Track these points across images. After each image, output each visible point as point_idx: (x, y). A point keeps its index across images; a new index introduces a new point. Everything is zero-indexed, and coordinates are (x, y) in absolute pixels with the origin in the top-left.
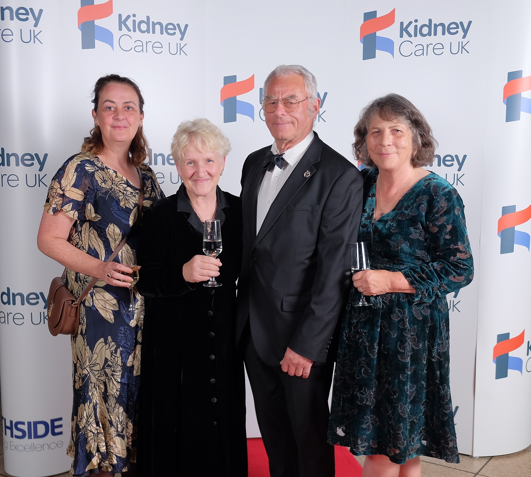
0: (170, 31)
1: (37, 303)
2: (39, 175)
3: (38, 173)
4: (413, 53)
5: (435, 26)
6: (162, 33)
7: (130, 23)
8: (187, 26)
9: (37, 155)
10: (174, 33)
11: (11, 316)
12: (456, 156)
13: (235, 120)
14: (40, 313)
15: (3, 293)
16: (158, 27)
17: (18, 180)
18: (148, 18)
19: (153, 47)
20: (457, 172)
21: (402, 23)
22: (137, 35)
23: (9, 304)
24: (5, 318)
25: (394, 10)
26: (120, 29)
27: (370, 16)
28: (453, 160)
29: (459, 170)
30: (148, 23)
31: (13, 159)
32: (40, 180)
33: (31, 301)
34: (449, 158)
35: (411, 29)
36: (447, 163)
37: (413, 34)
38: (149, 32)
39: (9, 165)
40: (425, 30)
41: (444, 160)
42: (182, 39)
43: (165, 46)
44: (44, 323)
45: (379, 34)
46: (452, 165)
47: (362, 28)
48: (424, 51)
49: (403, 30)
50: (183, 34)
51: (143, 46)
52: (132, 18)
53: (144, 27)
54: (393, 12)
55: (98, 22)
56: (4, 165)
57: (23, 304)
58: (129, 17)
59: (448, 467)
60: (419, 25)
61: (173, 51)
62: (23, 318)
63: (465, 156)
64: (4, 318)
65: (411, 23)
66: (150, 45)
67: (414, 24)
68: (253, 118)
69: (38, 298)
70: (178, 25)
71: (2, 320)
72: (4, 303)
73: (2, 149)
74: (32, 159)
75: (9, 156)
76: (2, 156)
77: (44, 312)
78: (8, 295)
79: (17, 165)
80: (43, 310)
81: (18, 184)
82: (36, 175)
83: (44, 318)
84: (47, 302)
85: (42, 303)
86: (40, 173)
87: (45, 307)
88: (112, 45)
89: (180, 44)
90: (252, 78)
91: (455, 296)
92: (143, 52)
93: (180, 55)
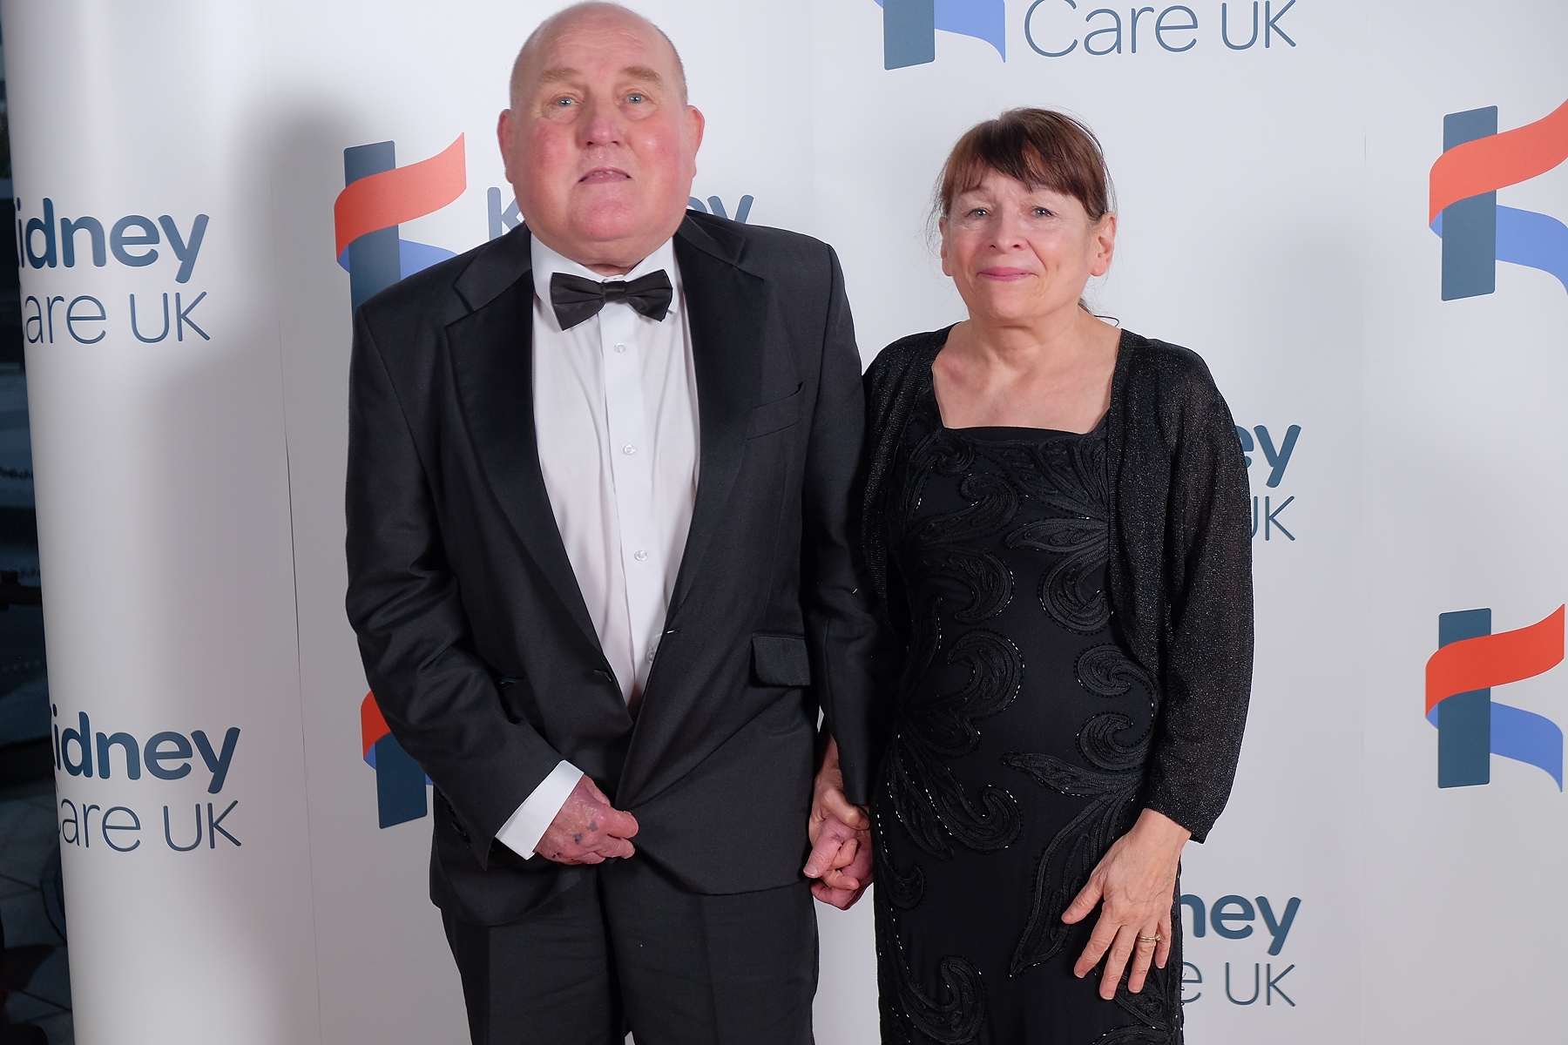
1: (186, 770)
2: (178, 295)
3: (174, 287)
9: (167, 222)
11: (95, 818)
13: (928, 55)
14: (198, 807)
15: (69, 734)
17: (103, 317)
23: (89, 774)
24: (76, 822)
31: (82, 238)
32: (181, 316)
33: (163, 764)
39: (69, 261)
44: (213, 846)
56: (53, 264)
57: (134, 773)
62: (138, 827)
64: (74, 824)
68: (999, 43)
69: (185, 751)
71: (69, 831)
72: (74, 771)
73: (48, 204)
74: (152, 237)
75: (69, 228)
76: (48, 229)
77: (210, 806)
78: (84, 740)
79: (99, 260)
80: (206, 798)
81: (104, 333)
82: (165, 295)
83: (213, 825)
84: (219, 768)
85: (201, 773)
86: (180, 287)
87: (215, 787)
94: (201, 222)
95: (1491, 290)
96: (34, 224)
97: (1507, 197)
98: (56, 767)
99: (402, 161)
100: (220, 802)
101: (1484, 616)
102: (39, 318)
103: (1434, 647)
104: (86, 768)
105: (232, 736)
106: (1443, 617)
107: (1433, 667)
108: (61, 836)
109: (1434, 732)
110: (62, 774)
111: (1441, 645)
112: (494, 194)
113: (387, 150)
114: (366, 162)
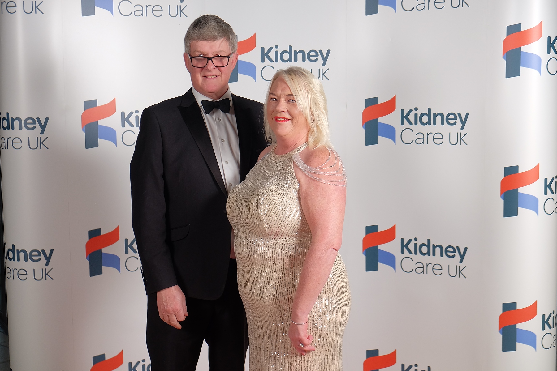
1: (39, 259)
2: (40, 138)
4: (415, 8)
9: (38, 119)
11: (16, 272)
12: (459, 114)
13: (236, 80)
14: (42, 269)
15: (10, 250)
17: (21, 143)
19: (153, 10)
23: (14, 260)
24: (11, 273)
28: (456, 118)
29: (462, 128)
31: (16, 123)
32: (41, 143)
33: (34, 258)
34: (451, 116)
36: (451, 121)
39: (13, 128)
41: (448, 119)
44: (46, 279)
46: (455, 123)
48: (425, 5)
51: (142, 10)
56: (9, 129)
57: (26, 260)
62: (27, 274)
63: (467, 114)
66: (149, 9)
68: (255, 77)
69: (40, 255)
71: (9, 275)
72: (10, 260)
73: (8, 114)
74: (34, 123)
75: (13, 120)
76: (8, 120)
77: (46, 269)
78: (13, 251)
79: (21, 128)
80: (44, 267)
81: (21, 147)
82: (37, 137)
83: (46, 274)
84: (48, 259)
85: (43, 260)
86: (41, 136)
87: (47, 264)
88: (112, 12)
89: (180, 6)
90: (253, 38)
91: (461, 262)
92: (143, 16)
93: (180, 17)
94: (47, 119)
95: (377, 143)
96: (4, 119)
97: (381, 120)
98: (6, 259)
99: (99, 104)
100: (48, 268)
101: (376, 227)
102: (5, 143)
103: (365, 235)
104: (14, 259)
105: (52, 251)
106: (367, 227)
107: (365, 240)
108: (7, 277)
109: (365, 257)
110: (7, 261)
111: (366, 234)
112: (123, 114)
113: (95, 102)
114: (90, 105)
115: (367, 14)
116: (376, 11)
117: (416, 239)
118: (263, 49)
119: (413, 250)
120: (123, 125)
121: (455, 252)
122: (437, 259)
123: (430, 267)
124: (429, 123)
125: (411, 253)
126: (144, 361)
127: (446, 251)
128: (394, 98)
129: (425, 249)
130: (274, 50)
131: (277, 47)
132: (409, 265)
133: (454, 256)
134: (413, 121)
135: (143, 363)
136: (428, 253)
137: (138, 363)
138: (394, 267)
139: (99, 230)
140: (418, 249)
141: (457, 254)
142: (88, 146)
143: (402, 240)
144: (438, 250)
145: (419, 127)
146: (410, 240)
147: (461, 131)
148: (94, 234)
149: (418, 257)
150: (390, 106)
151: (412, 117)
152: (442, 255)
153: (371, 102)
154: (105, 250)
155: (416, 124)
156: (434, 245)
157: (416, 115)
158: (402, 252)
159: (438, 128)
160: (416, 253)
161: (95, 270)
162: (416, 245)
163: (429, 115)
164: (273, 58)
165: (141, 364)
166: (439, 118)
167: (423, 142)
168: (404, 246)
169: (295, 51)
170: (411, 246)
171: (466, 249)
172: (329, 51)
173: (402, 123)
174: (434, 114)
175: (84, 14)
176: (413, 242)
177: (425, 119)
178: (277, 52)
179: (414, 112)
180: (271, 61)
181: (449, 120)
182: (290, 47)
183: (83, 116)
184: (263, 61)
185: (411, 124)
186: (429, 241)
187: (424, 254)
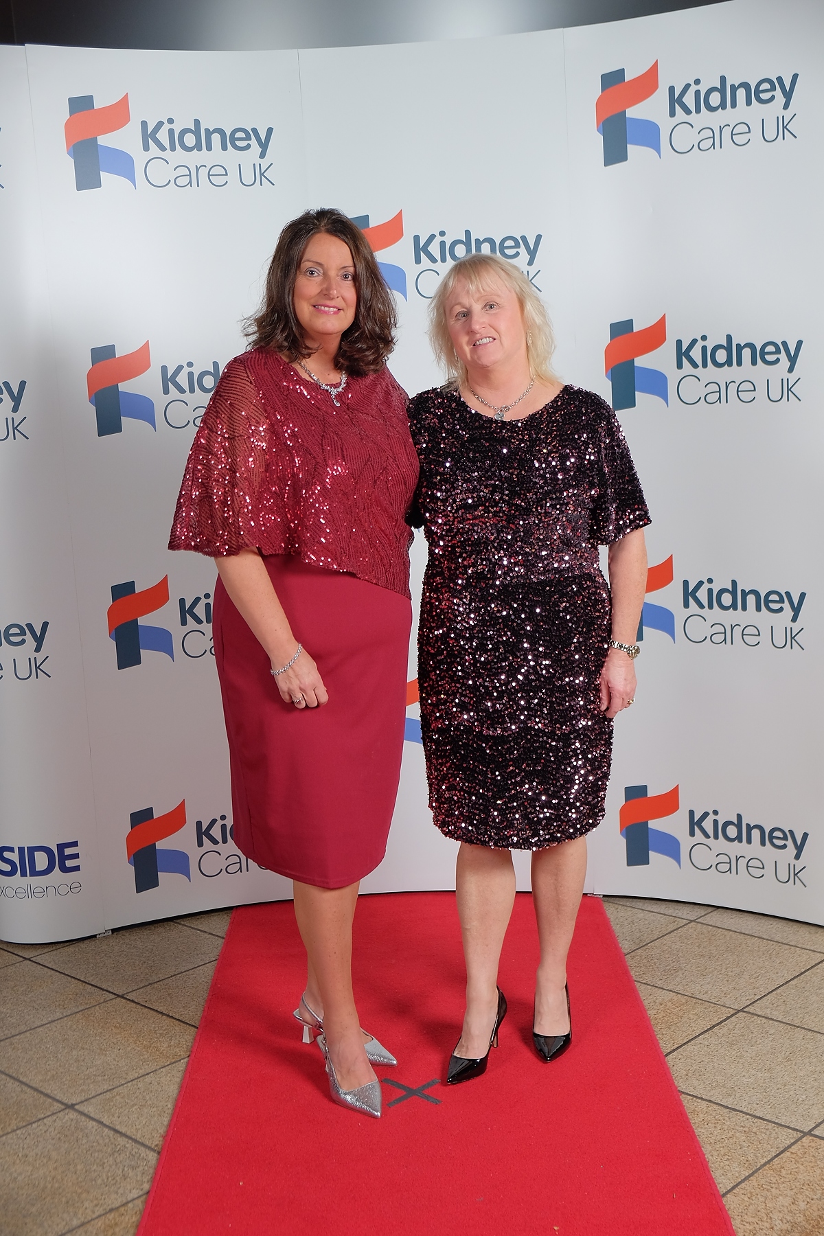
0: (239, 143)
1: (23, 641)
3: (11, 415)
4: (696, 146)
5: (734, 89)
6: (224, 148)
7: (163, 136)
8: (270, 130)
10: (249, 146)
12: (784, 343)
16: (216, 138)
18: (197, 122)
19: (209, 175)
20: (786, 375)
21: (672, 89)
22: (179, 156)
25: (656, 65)
26: (146, 148)
27: (612, 80)
28: (778, 351)
29: (791, 370)
30: (197, 132)
33: (13, 639)
34: (770, 348)
35: (689, 100)
36: (769, 358)
37: (692, 108)
38: (200, 149)
40: (715, 99)
41: (763, 353)
42: (262, 156)
43: (233, 172)
45: (631, 113)
46: (778, 360)
47: (599, 104)
48: (715, 139)
49: (675, 101)
50: (264, 146)
51: (190, 175)
52: (166, 127)
53: (190, 140)
54: (654, 69)
55: (103, 140)
58: (160, 124)
59: (782, 943)
60: (703, 89)
61: (248, 178)
63: (800, 343)
65: (688, 86)
66: (203, 172)
67: (693, 88)
68: (404, 292)
69: (23, 633)
70: (254, 130)
82: (7, 419)
83: (37, 668)
84: (39, 641)
85: (31, 643)
86: (14, 415)
87: (38, 650)
88: (132, 179)
89: (260, 164)
90: (398, 218)
91: (794, 619)
92: (191, 186)
93: (261, 185)
94: (23, 385)
95: (634, 405)
97: (640, 362)
99: (119, 353)
100: (40, 656)
105: (45, 625)
112: (164, 369)
113: (111, 348)
114: (102, 355)
115: (608, 162)
116: (623, 158)
117: (710, 581)
118: (417, 238)
119: (705, 603)
120: (166, 391)
121: (783, 602)
122: (750, 616)
123: (738, 631)
124: (729, 362)
125: (702, 606)
126: (223, 818)
127: (767, 601)
128: (663, 320)
129: (727, 599)
130: (438, 239)
131: (442, 233)
132: (698, 628)
133: (781, 609)
134: (699, 362)
135: (223, 822)
136: (734, 606)
137: (214, 821)
138: (672, 633)
139: (130, 586)
140: (714, 599)
141: (786, 605)
142: (102, 431)
143: (686, 583)
144: (751, 599)
145: (711, 372)
146: (701, 583)
147: (789, 375)
148: (122, 591)
149: (716, 614)
150: (655, 335)
151: (696, 354)
152: (758, 609)
153: (621, 329)
154: (143, 621)
155: (705, 365)
156: (743, 591)
157: (704, 349)
158: (686, 605)
159: (746, 370)
160: (711, 607)
161: (128, 656)
162: (710, 591)
163: (728, 349)
164: (438, 256)
165: (219, 823)
166: (747, 353)
167: (720, 398)
168: (689, 594)
169: (477, 240)
170: (702, 595)
171: (803, 595)
172: (539, 238)
173: (680, 366)
174: (738, 345)
175: (80, 187)
176: (706, 586)
177: (721, 356)
178: (443, 244)
179: (700, 344)
180: (433, 260)
181: (766, 356)
182: (468, 233)
183: (91, 376)
184: (418, 261)
185: (695, 365)
186: (734, 583)
187: (726, 608)
